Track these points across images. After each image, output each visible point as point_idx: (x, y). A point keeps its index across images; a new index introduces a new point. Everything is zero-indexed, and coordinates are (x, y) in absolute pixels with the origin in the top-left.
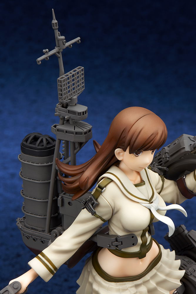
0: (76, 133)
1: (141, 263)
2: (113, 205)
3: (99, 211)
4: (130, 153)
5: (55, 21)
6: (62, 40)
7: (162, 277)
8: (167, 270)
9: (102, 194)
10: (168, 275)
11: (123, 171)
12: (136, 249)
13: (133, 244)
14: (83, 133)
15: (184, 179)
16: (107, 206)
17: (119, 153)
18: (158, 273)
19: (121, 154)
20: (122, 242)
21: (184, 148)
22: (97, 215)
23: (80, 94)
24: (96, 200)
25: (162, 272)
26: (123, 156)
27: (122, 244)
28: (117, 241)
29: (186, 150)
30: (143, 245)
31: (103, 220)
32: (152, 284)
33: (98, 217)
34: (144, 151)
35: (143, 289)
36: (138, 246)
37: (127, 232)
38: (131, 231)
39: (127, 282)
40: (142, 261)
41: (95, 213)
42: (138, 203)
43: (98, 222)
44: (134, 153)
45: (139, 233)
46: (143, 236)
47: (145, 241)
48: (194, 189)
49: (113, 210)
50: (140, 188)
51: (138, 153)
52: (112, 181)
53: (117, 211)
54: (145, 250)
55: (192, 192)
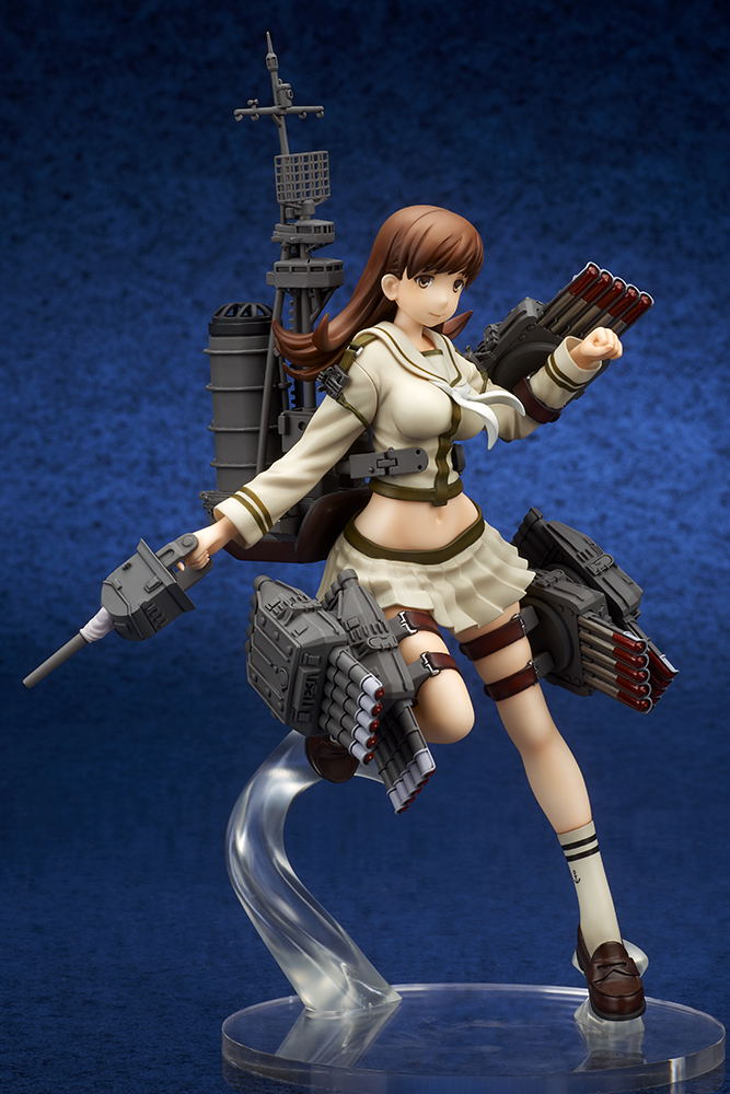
0: (312, 269)
1: (438, 522)
2: (377, 381)
3: (351, 395)
4: (409, 278)
5: (271, 55)
6: (285, 88)
7: (483, 571)
8: (496, 561)
9: (358, 360)
10: (498, 570)
12: (425, 482)
13: (420, 467)
14: (326, 268)
15: (529, 380)
16: (366, 384)
17: (390, 284)
18: (476, 561)
19: (394, 286)
20: (396, 459)
21: (525, 312)
22: (347, 403)
23: (321, 201)
24: (346, 372)
25: (485, 562)
26: (397, 289)
27: (397, 464)
28: (387, 458)
29: (528, 315)
30: (441, 477)
31: (359, 417)
32: (465, 581)
33: (350, 409)
34: (436, 273)
35: (446, 588)
36: (429, 475)
37: (408, 442)
38: (415, 438)
39: (411, 564)
40: (440, 516)
41: (344, 400)
42: (427, 380)
43: (351, 421)
44: (415, 279)
45: (432, 447)
46: (440, 457)
47: (444, 470)
48: (548, 396)
49: (378, 393)
50: (431, 359)
51: (425, 280)
52: (376, 337)
53: (387, 395)
54: (442, 489)
55: (544, 404)
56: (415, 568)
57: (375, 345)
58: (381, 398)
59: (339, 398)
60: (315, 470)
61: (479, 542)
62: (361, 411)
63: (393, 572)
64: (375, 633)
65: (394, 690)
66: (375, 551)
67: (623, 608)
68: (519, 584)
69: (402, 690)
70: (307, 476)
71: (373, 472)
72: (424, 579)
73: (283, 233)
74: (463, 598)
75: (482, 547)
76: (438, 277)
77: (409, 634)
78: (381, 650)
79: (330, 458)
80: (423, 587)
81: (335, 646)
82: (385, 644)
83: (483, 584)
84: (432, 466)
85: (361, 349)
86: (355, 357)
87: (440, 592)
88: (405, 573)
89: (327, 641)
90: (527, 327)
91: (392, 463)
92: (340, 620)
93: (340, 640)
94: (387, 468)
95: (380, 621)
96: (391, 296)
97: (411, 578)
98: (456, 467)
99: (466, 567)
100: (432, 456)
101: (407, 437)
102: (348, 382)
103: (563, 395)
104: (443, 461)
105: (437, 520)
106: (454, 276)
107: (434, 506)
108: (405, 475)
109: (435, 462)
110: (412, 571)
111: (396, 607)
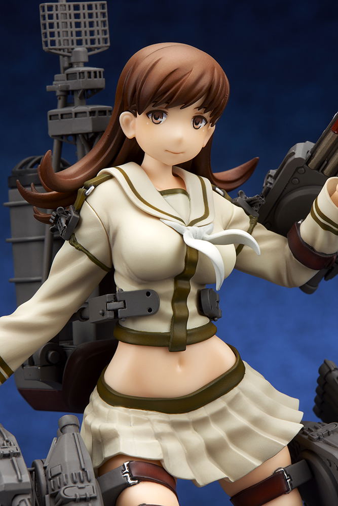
0: (76, 115)
1: (179, 369)
2: (105, 221)
7: (238, 421)
8: (256, 411)
10: (257, 422)
11: (146, 171)
12: (160, 326)
14: (88, 113)
15: (300, 224)
16: (94, 223)
17: (127, 122)
18: (230, 411)
19: (131, 123)
20: (124, 302)
21: (294, 153)
22: (77, 244)
23: (97, 51)
25: (241, 412)
27: (125, 307)
28: (116, 300)
29: (296, 156)
30: (179, 320)
31: (92, 258)
32: (216, 432)
33: (83, 250)
34: (166, 108)
35: (195, 438)
36: (162, 317)
37: (139, 284)
38: (147, 279)
40: (181, 362)
41: (75, 241)
42: (158, 218)
43: (83, 262)
44: (147, 114)
45: (167, 289)
46: (180, 297)
47: (183, 314)
48: (314, 240)
49: (107, 233)
50: (170, 198)
51: (157, 115)
52: (111, 177)
53: (115, 234)
54: (180, 334)
55: (312, 248)
57: (109, 184)
58: (110, 237)
59: (74, 243)
60: (52, 313)
61: (235, 391)
62: (93, 252)
63: (127, 420)
64: (75, 483)
66: (114, 398)
68: (282, 436)
70: (44, 320)
71: (103, 314)
72: (167, 428)
73: (59, 83)
74: (214, 450)
75: (237, 397)
76: (170, 111)
77: (129, 485)
78: (74, 500)
79: (68, 301)
80: (159, 436)
81: (16, 494)
82: (80, 494)
83: (237, 436)
84: (166, 308)
85: (93, 187)
86: (86, 197)
87: (184, 442)
88: (139, 421)
89: (8, 489)
90: (298, 168)
91: (120, 304)
92: (45, 468)
93: (22, 487)
94: (116, 312)
95: (83, 470)
96: (129, 135)
97: (146, 427)
98: (201, 311)
99: (219, 416)
100: (165, 297)
101: (138, 278)
102: (78, 223)
103: (329, 239)
104: (182, 304)
105: (178, 366)
106: (191, 111)
107: (171, 351)
108: (135, 318)
109: (170, 304)
110: (149, 420)
111: (121, 456)
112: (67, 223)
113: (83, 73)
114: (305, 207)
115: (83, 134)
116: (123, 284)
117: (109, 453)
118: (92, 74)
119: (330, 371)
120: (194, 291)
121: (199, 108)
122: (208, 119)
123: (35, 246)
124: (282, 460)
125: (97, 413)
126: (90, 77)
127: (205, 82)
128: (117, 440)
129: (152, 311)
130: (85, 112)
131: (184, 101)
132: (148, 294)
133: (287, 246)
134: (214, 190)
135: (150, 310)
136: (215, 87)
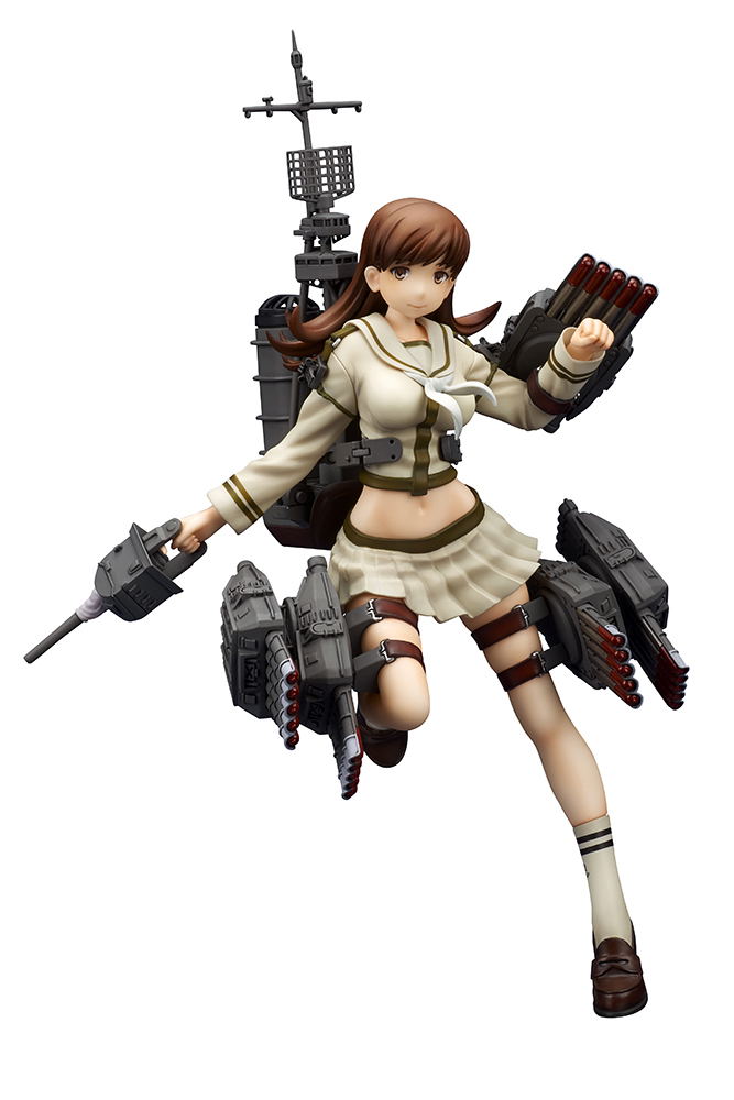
1: (421, 512)
2: (351, 371)
3: (330, 386)
5: (295, 52)
7: (476, 561)
8: (494, 551)
9: (335, 351)
10: (495, 561)
11: (390, 323)
12: (405, 473)
14: (334, 261)
15: (538, 371)
16: (341, 374)
17: (372, 276)
18: (470, 551)
20: (369, 449)
21: (533, 303)
22: (325, 393)
24: (325, 362)
25: (480, 552)
26: (379, 283)
27: (370, 454)
28: (361, 448)
29: (535, 306)
30: (421, 466)
31: (339, 406)
32: (455, 571)
33: (330, 399)
34: (409, 265)
35: (435, 577)
36: (405, 464)
37: (383, 432)
38: (391, 428)
39: (394, 552)
40: (423, 506)
41: (323, 390)
42: (401, 370)
43: (330, 410)
44: (391, 271)
45: (410, 437)
46: (422, 445)
47: (425, 460)
48: (551, 388)
49: (353, 385)
50: (413, 349)
51: (400, 272)
52: (357, 329)
53: (360, 386)
54: (422, 479)
55: (550, 395)
56: (398, 556)
57: (355, 335)
58: (356, 388)
59: (321, 392)
60: (301, 458)
61: (474, 532)
62: (339, 401)
64: (323, 620)
65: (330, 676)
66: (359, 539)
67: (636, 601)
68: (520, 574)
69: (338, 676)
70: (293, 464)
71: (349, 461)
72: (410, 568)
73: (305, 228)
74: (454, 588)
75: (476, 537)
76: (412, 268)
77: (374, 622)
78: (323, 636)
79: (316, 447)
80: (401, 575)
81: (270, 631)
82: (328, 630)
83: (476, 575)
84: (409, 455)
85: (339, 340)
86: (333, 349)
87: (425, 581)
88: (383, 561)
89: (262, 626)
90: (536, 318)
91: (365, 452)
92: (295, 606)
93: (275, 624)
94: (361, 458)
95: (331, 608)
96: (374, 289)
97: (391, 566)
98: (442, 457)
99: (458, 556)
100: (408, 445)
101: (383, 426)
102: (326, 373)
103: (566, 386)
104: (424, 451)
105: (420, 509)
106: (433, 267)
107: (413, 495)
108: (379, 464)
109: (412, 451)
110: (392, 560)
111: (366, 594)
112: (315, 373)
113: (329, 220)
114: (543, 355)
115: (329, 281)
116: (369, 433)
117: (354, 591)
118: (338, 221)
119: (570, 510)
120: (435, 437)
121: (440, 264)
122: (450, 274)
123: (282, 385)
124: (521, 597)
125: (343, 552)
126: (336, 224)
127: (446, 240)
128: (362, 580)
129: (395, 458)
130: (331, 260)
131: (426, 259)
132: (392, 442)
133: (526, 391)
134: (456, 337)
135: (393, 457)
136: (455, 245)
